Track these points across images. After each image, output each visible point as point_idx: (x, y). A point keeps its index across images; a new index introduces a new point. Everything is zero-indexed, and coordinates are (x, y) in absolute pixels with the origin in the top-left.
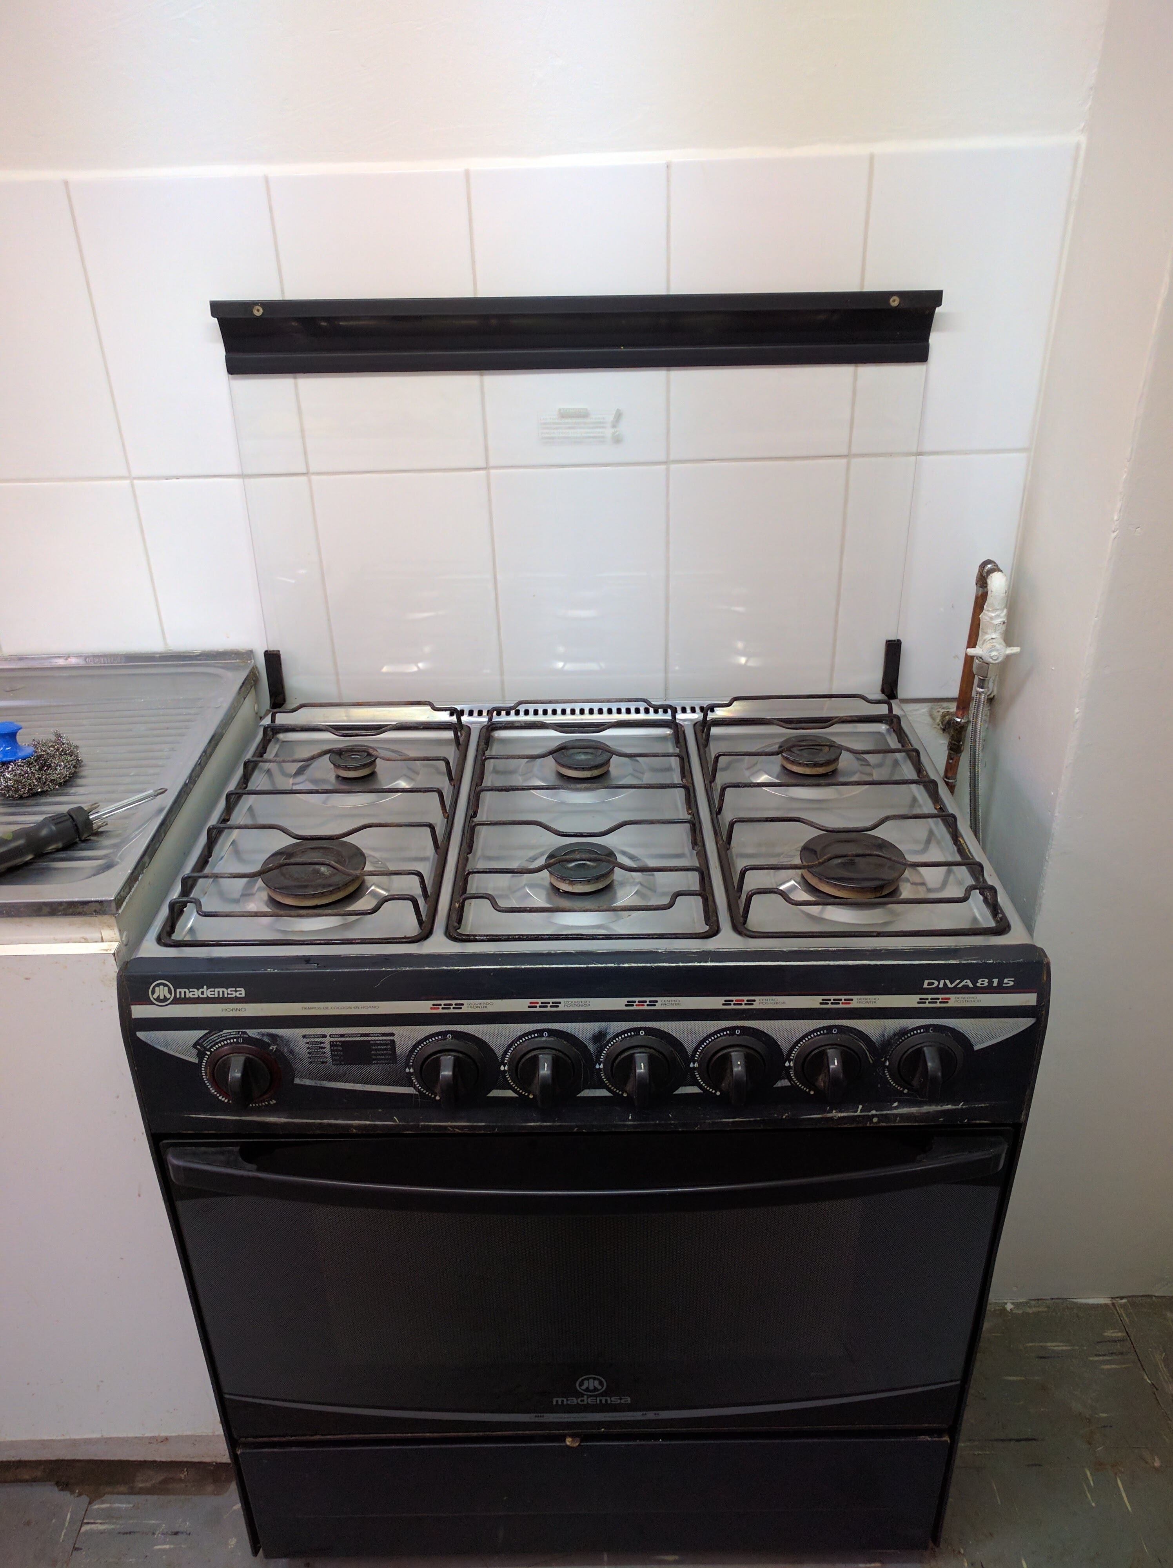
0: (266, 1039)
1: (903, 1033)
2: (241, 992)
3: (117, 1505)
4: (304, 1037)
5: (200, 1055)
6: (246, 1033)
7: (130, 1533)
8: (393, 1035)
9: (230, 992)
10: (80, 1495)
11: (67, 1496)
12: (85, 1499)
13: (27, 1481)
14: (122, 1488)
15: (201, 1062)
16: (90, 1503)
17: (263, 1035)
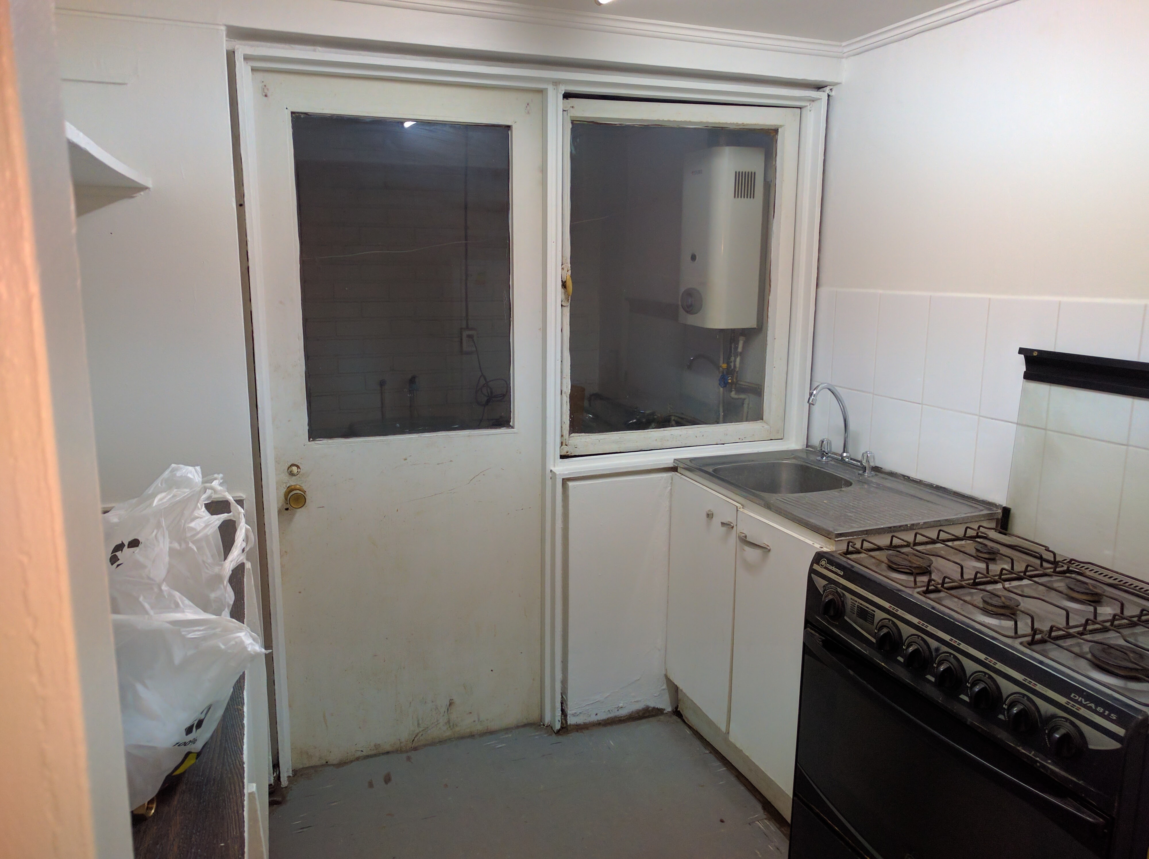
0: (842, 595)
1: (1054, 716)
2: (842, 573)
3: (771, 826)
4: (851, 599)
5: (824, 591)
6: (837, 589)
7: (767, 836)
8: (874, 612)
9: (839, 571)
10: (766, 815)
11: (762, 811)
12: (765, 817)
13: (757, 798)
14: (778, 826)
15: (824, 594)
16: (765, 819)
17: (841, 592)
